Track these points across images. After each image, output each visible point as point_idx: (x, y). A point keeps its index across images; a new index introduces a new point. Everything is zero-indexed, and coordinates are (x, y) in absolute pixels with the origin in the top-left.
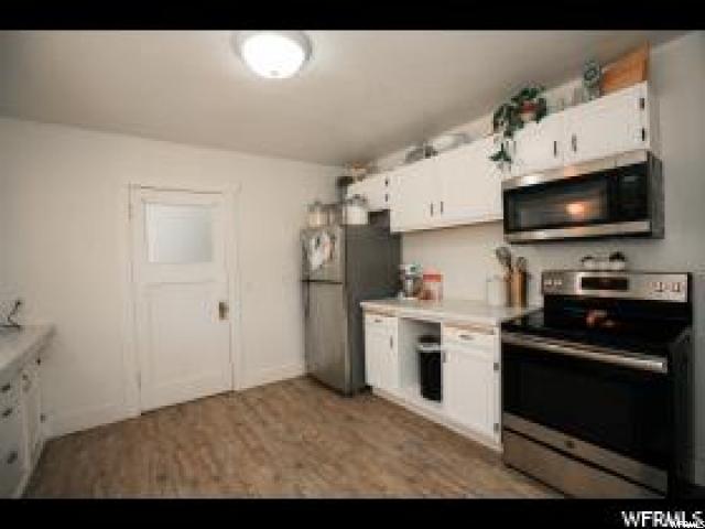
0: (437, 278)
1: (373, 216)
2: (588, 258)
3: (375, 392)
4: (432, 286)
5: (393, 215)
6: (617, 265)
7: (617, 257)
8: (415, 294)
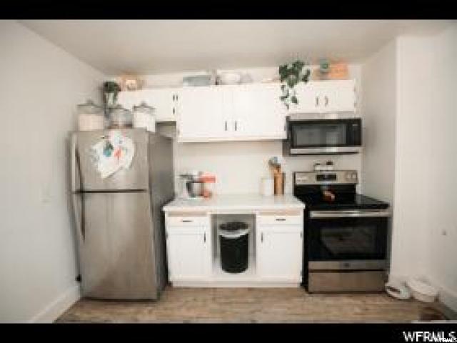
0: (213, 179)
1: (159, 125)
2: (318, 164)
3: (175, 285)
4: (209, 186)
5: (179, 126)
6: (330, 168)
7: (329, 163)
8: (201, 195)
